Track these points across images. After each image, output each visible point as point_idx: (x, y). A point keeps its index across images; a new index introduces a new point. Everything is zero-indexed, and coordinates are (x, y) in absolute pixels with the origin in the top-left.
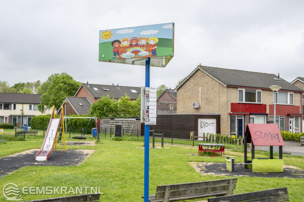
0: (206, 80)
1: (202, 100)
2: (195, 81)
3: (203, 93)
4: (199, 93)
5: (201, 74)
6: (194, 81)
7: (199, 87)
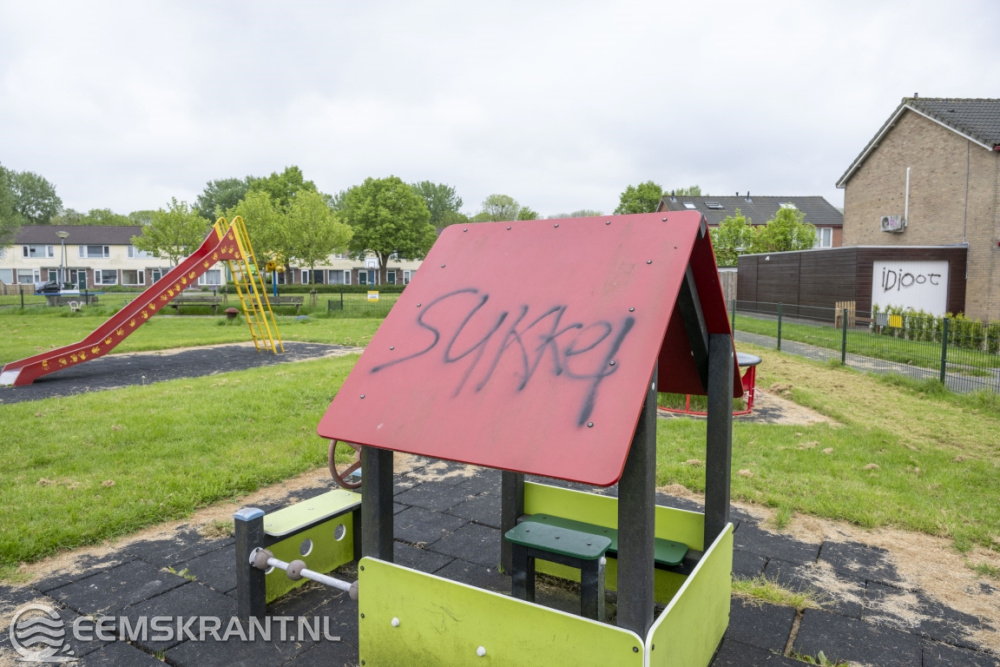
0: (927, 140)
1: (911, 204)
2: (896, 151)
3: (916, 185)
4: (904, 184)
5: (912, 126)
6: (893, 151)
7: (905, 166)
